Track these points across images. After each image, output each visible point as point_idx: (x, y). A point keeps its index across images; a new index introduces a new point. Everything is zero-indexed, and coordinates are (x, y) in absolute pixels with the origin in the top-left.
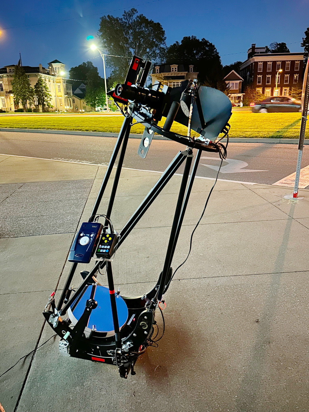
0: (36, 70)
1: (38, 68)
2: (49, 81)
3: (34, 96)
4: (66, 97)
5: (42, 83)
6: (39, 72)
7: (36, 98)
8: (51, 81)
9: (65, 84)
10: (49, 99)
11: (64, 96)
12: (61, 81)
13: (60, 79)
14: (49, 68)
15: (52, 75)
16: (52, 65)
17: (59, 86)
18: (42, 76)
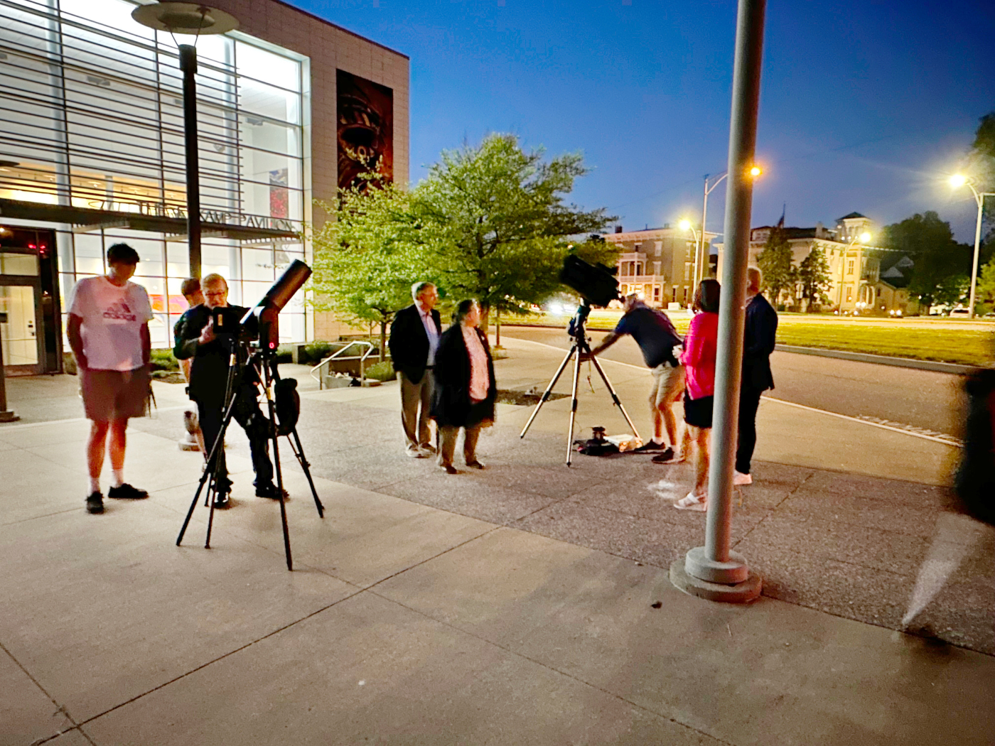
0: (809, 233)
1: (814, 229)
2: (832, 253)
3: (797, 282)
4: (863, 285)
5: (817, 257)
6: (814, 237)
7: (800, 285)
8: (837, 253)
9: (865, 260)
10: (826, 288)
11: (859, 283)
12: (859, 253)
13: (856, 250)
14: (836, 229)
15: (841, 242)
16: (844, 222)
17: (852, 263)
18: (819, 245)
